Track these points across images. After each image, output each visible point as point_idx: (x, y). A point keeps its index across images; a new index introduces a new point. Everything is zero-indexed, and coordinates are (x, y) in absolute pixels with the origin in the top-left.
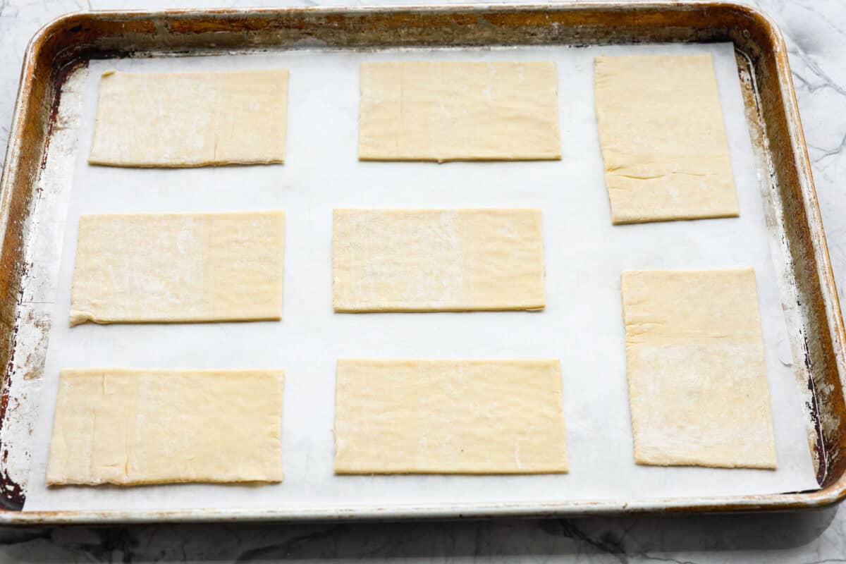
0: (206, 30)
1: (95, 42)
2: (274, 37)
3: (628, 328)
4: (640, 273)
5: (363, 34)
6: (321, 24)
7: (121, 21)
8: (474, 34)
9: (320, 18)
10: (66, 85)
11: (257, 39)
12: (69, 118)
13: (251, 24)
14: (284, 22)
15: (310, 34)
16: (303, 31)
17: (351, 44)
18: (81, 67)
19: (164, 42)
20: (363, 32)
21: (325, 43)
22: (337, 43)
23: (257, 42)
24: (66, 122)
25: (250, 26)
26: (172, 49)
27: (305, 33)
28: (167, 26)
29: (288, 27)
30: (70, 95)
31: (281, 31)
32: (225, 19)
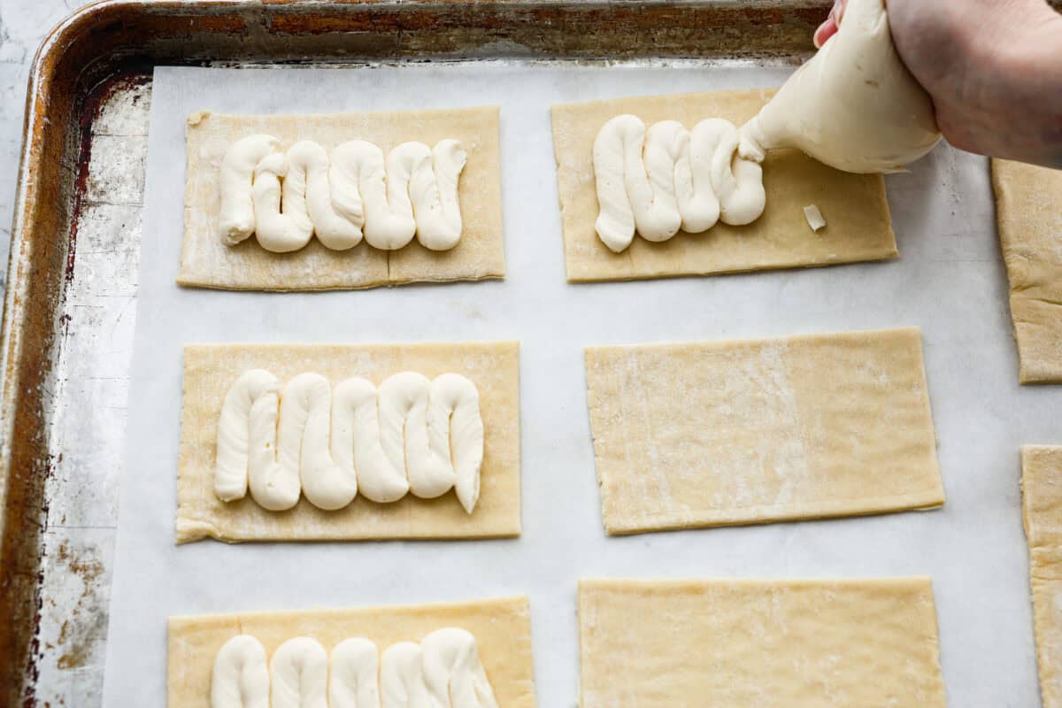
0: (330, 29)
1: (145, 46)
2: (443, 39)
3: (1035, 551)
4: (1054, 453)
5: (592, 37)
6: (523, 21)
7: (189, 15)
8: (776, 37)
9: (522, 13)
10: (99, 121)
11: (414, 43)
12: (108, 183)
13: (407, 21)
14: (463, 18)
15: (504, 36)
16: (493, 30)
17: (570, 51)
18: (122, 89)
19: (260, 47)
20: (593, 34)
21: (527, 50)
22: (548, 49)
23: (413, 47)
24: (102, 192)
25: (405, 24)
26: (272, 56)
27: (497, 34)
28: (264, 23)
29: (468, 25)
30: (107, 141)
31: (456, 32)
32: (362, 13)
